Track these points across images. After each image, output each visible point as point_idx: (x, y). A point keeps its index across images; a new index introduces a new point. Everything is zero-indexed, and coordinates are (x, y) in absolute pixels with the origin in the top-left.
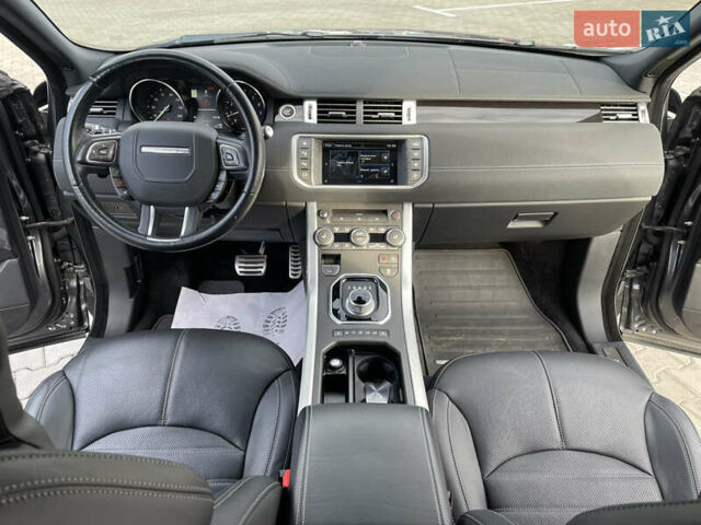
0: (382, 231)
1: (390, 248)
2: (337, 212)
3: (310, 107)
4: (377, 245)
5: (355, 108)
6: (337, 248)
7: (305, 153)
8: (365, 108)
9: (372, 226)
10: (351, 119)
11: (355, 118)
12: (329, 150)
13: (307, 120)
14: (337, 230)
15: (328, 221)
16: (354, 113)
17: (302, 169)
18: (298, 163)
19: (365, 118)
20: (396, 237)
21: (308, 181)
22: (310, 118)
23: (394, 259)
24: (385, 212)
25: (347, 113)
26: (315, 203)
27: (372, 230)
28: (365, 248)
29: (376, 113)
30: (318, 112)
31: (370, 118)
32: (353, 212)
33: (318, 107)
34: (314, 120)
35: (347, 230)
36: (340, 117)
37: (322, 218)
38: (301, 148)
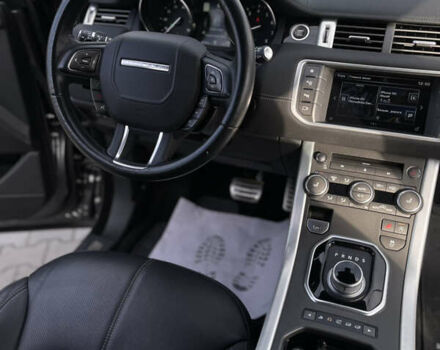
0: (393, 189)
1: (399, 214)
2: (339, 158)
3: (328, 28)
4: (383, 208)
5: (383, 32)
6: (331, 201)
7: (310, 83)
8: (397, 33)
9: (381, 182)
10: (376, 45)
11: (381, 45)
12: (342, 81)
13: (321, 43)
14: (334, 179)
15: (325, 167)
16: (382, 39)
17: (302, 102)
18: (300, 95)
19: (394, 46)
20: (410, 201)
21: (308, 116)
22: (325, 41)
23: (402, 230)
24: (400, 167)
25: (372, 38)
26: (313, 144)
27: (380, 187)
28: (366, 208)
29: (410, 41)
30: (336, 35)
31: (402, 47)
32: (358, 161)
33: (337, 29)
34: (330, 44)
35: (347, 182)
36: (362, 42)
37: (319, 162)
38: (306, 76)
